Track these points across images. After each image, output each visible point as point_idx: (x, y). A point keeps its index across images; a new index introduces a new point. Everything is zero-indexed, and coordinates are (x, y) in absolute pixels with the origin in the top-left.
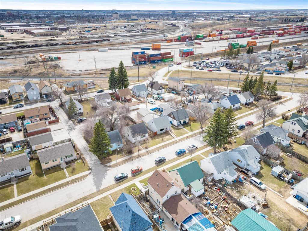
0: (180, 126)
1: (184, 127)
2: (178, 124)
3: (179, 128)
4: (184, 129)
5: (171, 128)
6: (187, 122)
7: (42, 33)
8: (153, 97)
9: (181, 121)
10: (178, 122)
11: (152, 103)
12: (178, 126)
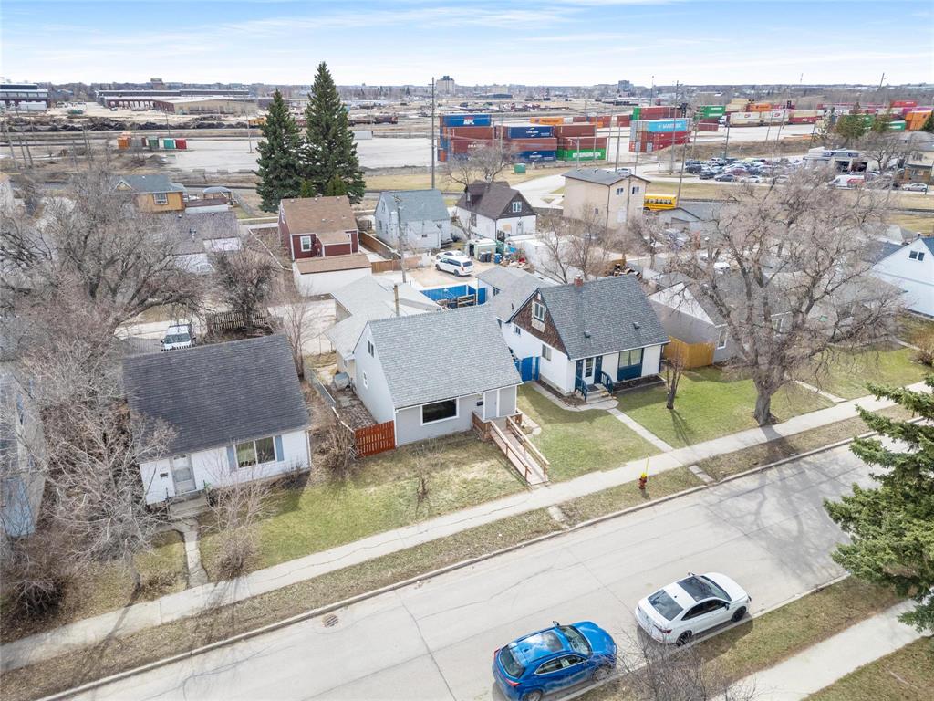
0: (592, 395)
1: (623, 408)
2: (579, 383)
3: (583, 408)
4: (623, 418)
5: (521, 405)
6: (646, 372)
7: (194, 106)
8: (472, 247)
9: (599, 360)
10: (579, 364)
11: (456, 273)
12: (579, 394)
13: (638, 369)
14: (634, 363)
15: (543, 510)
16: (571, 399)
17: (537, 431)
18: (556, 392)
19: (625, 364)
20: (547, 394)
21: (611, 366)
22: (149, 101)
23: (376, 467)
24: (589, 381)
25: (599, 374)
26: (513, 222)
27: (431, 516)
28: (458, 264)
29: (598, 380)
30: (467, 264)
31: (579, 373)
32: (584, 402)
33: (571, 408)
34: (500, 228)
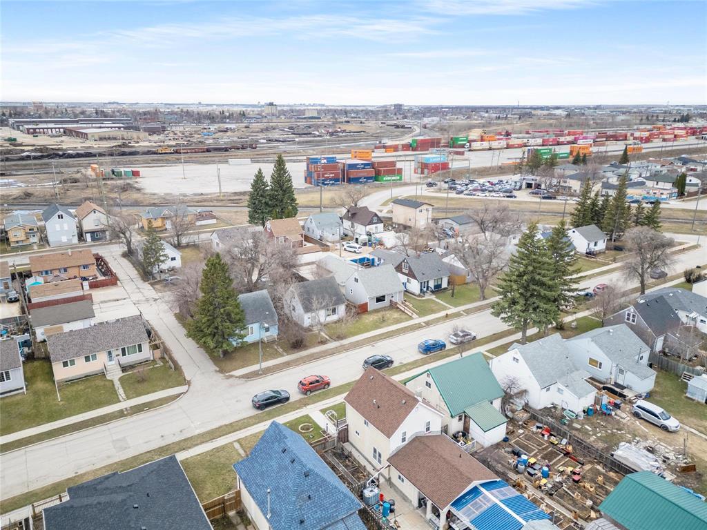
0: (426, 294)
1: (438, 298)
2: (421, 290)
4: (438, 301)
6: (443, 287)
8: (357, 239)
12: (422, 294)
13: (440, 286)
14: (439, 283)
15: (419, 323)
16: (419, 296)
18: (413, 294)
19: (436, 284)
20: (410, 295)
21: (432, 284)
23: (364, 316)
24: (425, 289)
25: (428, 287)
26: (373, 227)
27: (388, 325)
28: (354, 248)
29: (427, 289)
30: (359, 248)
31: (421, 286)
32: (422, 297)
33: (420, 298)
34: (368, 230)
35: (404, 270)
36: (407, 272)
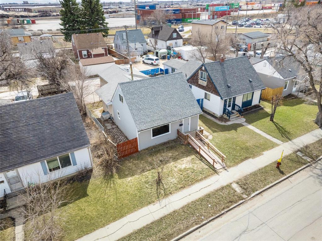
0: (232, 116)
1: (250, 122)
2: (225, 109)
3: (229, 123)
4: (250, 127)
5: (201, 125)
7: (40, 10)
8: (157, 53)
9: (234, 99)
10: (225, 101)
11: (152, 64)
12: (225, 116)
13: (251, 101)
14: (249, 99)
15: (229, 186)
16: (221, 119)
17: (211, 137)
18: (213, 116)
19: (245, 100)
20: (209, 117)
21: (239, 101)
22: (22, 8)
23: (129, 164)
24: (230, 109)
25: (234, 105)
26: (173, 42)
27: (166, 195)
28: (153, 60)
29: (233, 109)
30: (156, 60)
31: (225, 105)
32: (229, 120)
33: (223, 124)
34: (168, 45)
35: (200, 82)
36: (205, 84)
